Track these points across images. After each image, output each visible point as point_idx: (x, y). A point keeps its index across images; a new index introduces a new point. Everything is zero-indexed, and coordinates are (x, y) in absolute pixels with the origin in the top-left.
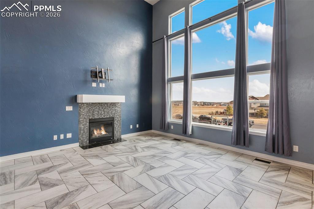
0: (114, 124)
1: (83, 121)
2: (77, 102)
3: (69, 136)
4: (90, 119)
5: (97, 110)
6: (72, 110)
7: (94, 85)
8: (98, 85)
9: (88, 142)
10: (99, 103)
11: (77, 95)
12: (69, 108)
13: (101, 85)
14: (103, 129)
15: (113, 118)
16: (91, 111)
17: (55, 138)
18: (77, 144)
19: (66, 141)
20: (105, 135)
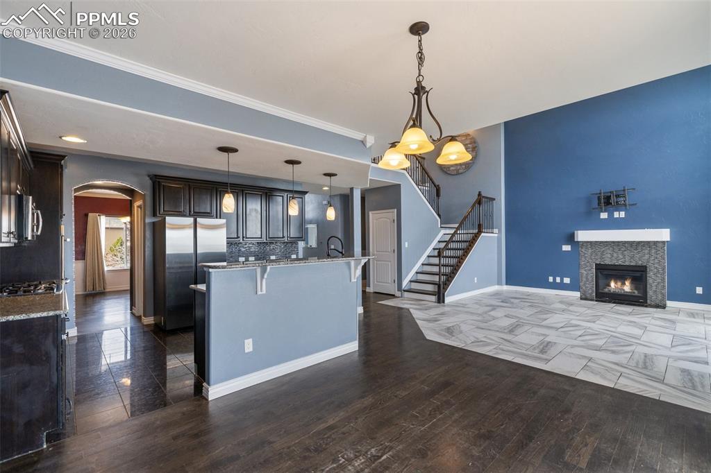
0: (646, 277)
1: (585, 264)
2: (576, 240)
3: (567, 280)
4: (596, 264)
5: (609, 251)
6: (570, 249)
7: (604, 215)
8: (611, 215)
9: (594, 294)
10: (613, 242)
11: (576, 232)
12: (567, 248)
13: (616, 215)
14: (627, 283)
15: (646, 267)
16: (599, 253)
17: (551, 279)
18: (578, 294)
19: (562, 286)
20: (629, 292)
